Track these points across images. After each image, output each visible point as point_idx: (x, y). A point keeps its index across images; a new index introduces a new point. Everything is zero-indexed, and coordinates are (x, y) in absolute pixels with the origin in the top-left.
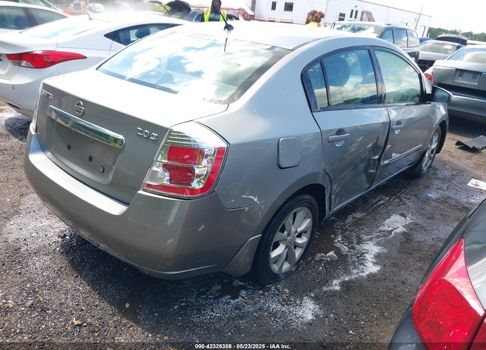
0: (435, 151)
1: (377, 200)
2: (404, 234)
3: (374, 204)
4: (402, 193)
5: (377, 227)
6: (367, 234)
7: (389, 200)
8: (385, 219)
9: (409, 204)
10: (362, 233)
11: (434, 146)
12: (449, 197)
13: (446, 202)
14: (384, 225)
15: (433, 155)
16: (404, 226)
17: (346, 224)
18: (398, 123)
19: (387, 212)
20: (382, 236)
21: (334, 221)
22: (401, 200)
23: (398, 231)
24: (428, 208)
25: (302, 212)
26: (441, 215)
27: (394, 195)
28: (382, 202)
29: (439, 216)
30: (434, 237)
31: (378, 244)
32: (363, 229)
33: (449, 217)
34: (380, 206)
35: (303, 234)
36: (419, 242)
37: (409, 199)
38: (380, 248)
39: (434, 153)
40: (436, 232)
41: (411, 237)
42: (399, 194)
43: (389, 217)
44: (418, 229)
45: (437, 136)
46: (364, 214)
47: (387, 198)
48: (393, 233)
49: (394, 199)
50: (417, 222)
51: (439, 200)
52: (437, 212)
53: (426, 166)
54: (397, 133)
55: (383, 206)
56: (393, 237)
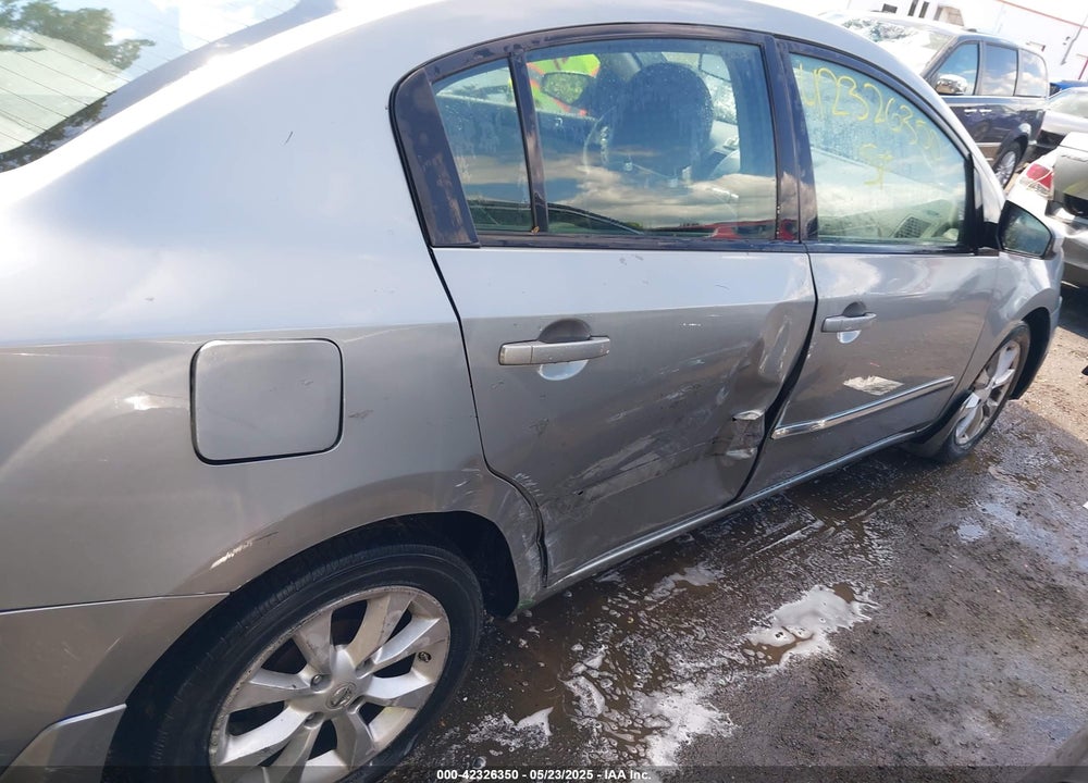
0: (1003, 392)
1: (784, 525)
2: (822, 665)
3: (766, 542)
4: (873, 510)
5: (744, 626)
6: (697, 652)
7: (823, 529)
8: (779, 600)
9: (881, 551)
10: (678, 648)
11: (1003, 377)
12: (1014, 544)
13: (1001, 559)
14: (768, 624)
15: (996, 404)
16: (831, 636)
17: (643, 607)
18: (854, 308)
19: (798, 574)
20: (742, 667)
21: (611, 589)
22: (860, 536)
23: (805, 651)
24: (935, 573)
25: (386, 602)
26: (970, 604)
27: (844, 515)
28: (796, 535)
29: (963, 608)
30: (919, 689)
31: (716, 700)
32: (690, 631)
33: (992, 615)
34: (785, 548)
35: (416, 661)
36: (863, 705)
37: (884, 534)
38: (716, 714)
39: (1001, 398)
40: (932, 671)
41: (839, 683)
42: (863, 513)
43: (795, 593)
44: (874, 653)
45: (1016, 352)
46: (720, 573)
47: (819, 524)
48: (786, 658)
49: (839, 529)
50: (881, 623)
51: (978, 552)
52: (960, 593)
53: (969, 430)
54: (842, 341)
55: (792, 551)
56: (778, 675)
